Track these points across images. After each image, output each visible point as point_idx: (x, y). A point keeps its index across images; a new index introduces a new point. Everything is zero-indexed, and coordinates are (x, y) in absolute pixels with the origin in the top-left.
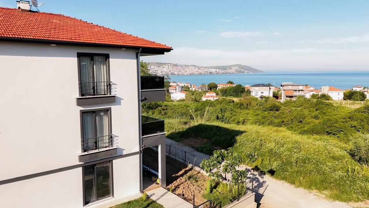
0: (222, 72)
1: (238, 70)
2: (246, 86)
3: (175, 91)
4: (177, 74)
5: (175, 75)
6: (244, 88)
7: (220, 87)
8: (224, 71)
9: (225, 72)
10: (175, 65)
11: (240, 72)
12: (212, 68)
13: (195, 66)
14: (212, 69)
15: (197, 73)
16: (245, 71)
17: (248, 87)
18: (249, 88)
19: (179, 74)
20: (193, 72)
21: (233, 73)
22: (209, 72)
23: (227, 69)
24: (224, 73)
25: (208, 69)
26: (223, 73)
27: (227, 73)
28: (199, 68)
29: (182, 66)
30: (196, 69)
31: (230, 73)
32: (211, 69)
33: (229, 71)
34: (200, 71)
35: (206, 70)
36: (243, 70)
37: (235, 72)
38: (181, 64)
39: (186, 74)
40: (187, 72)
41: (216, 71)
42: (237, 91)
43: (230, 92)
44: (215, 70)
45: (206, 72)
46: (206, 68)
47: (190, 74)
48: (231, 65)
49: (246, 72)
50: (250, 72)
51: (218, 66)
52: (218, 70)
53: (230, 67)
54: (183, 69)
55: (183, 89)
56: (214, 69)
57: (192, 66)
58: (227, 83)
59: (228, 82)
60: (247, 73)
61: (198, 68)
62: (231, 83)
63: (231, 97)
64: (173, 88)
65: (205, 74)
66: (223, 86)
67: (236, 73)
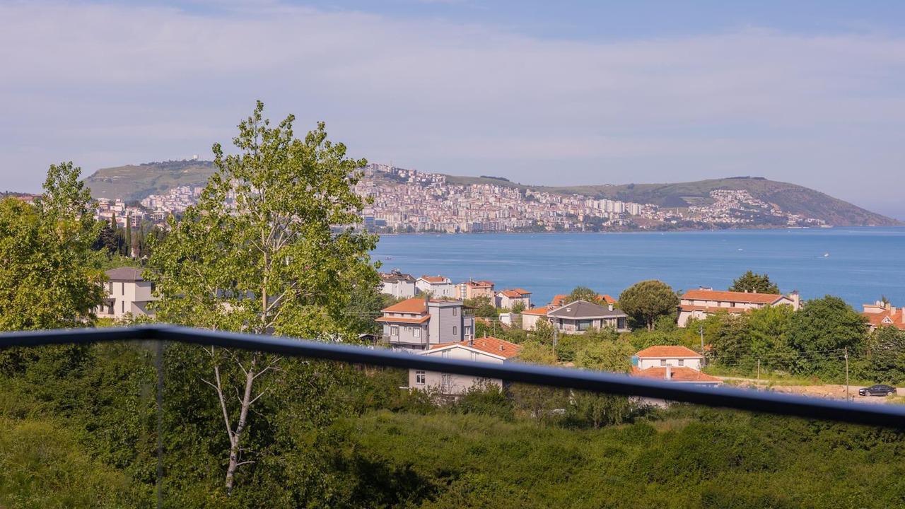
0: (661, 216)
1: (747, 206)
2: (867, 310)
3: (417, 332)
4: (400, 228)
5: (390, 230)
6: (859, 324)
7: (699, 309)
8: (669, 215)
9: (673, 218)
10: (386, 175)
11: (764, 219)
12: (599, 194)
13: (502, 182)
14: (603, 202)
15: (514, 219)
16: (790, 216)
17: (880, 316)
18: (885, 321)
19: (410, 230)
20: (492, 215)
21: (724, 226)
22: (586, 218)
23: (689, 200)
24: (672, 227)
25: (576, 202)
26: (666, 227)
27: (689, 225)
28: (528, 193)
29: (429, 182)
30: (512, 200)
31: (706, 227)
32: (597, 198)
33: (698, 212)
34: (535, 212)
35: (566, 205)
36: (776, 211)
37: (734, 221)
38: (425, 171)
39: (451, 230)
40: (456, 214)
41: (625, 215)
42: (815, 338)
43: (771, 346)
44: (618, 207)
45: (569, 216)
46: (566, 192)
47: (477, 230)
48: (706, 183)
49: (794, 218)
50: (814, 223)
51: (631, 187)
52: (634, 209)
53: (703, 192)
54: (437, 198)
55: (467, 322)
56: (614, 199)
57: (484, 180)
58: (739, 287)
59: (743, 281)
60: (799, 224)
61: (523, 191)
62: (763, 286)
63: (782, 373)
64: (407, 317)
65: (559, 228)
66: (715, 304)
67: (739, 226)
